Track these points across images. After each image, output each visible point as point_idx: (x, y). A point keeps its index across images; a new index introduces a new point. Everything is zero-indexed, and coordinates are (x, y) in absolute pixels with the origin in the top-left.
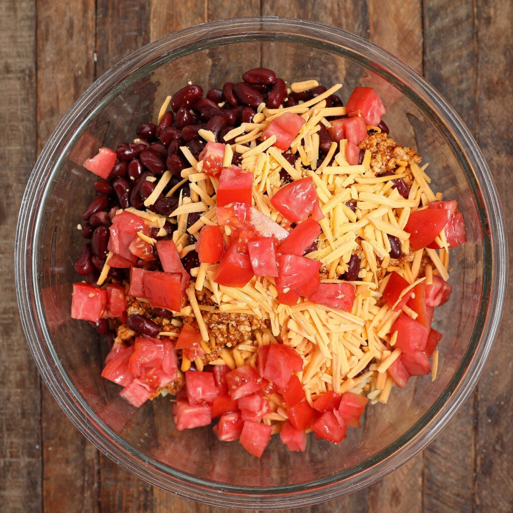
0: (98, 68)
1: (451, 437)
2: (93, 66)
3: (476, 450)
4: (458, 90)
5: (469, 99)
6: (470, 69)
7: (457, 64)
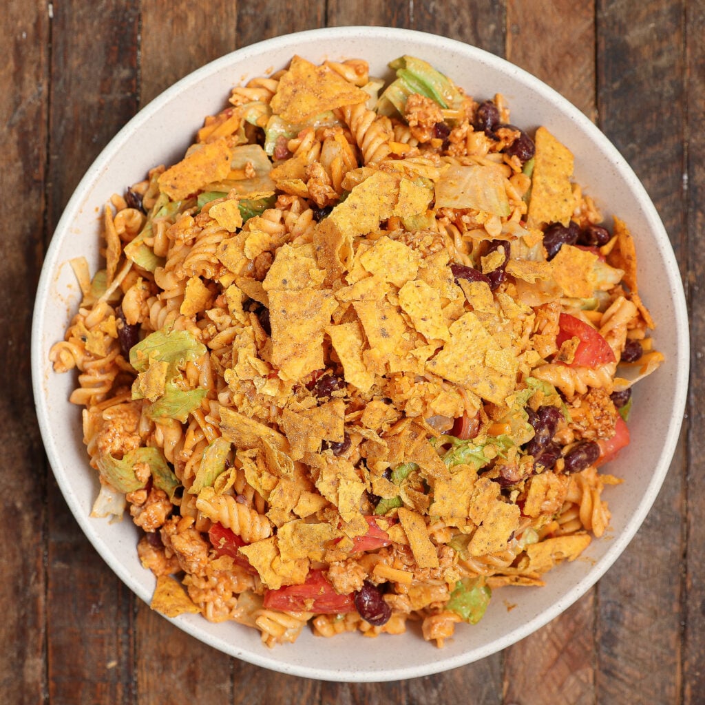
0: (55, 29)
1: (642, 650)
2: (47, 25)
3: (683, 673)
4: (654, 68)
5: (671, 82)
6: (674, 33)
7: (652, 25)
